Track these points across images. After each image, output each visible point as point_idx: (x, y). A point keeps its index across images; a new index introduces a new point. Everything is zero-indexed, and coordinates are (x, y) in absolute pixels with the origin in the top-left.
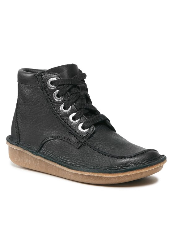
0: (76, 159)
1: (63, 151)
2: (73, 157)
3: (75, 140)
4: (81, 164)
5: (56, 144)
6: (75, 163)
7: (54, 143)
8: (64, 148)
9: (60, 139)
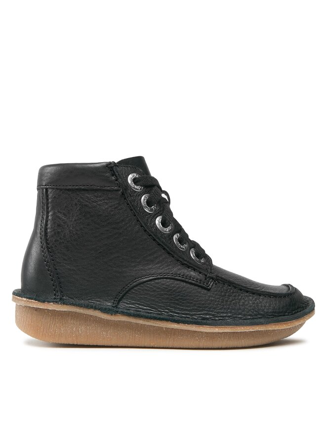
0: (210, 308)
1: (179, 297)
2: (203, 304)
3: (199, 275)
4: (225, 315)
5: (159, 288)
6: (210, 314)
7: (154, 286)
8: (178, 293)
9: (166, 278)
